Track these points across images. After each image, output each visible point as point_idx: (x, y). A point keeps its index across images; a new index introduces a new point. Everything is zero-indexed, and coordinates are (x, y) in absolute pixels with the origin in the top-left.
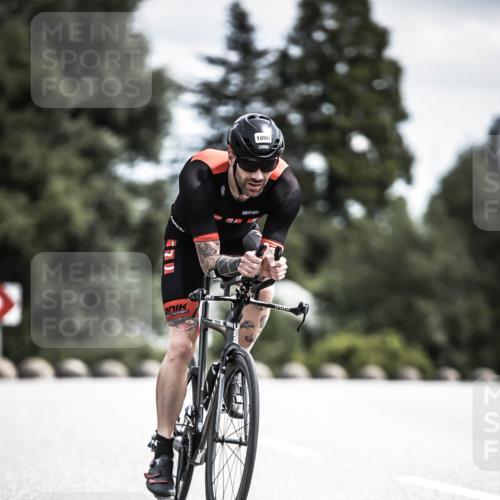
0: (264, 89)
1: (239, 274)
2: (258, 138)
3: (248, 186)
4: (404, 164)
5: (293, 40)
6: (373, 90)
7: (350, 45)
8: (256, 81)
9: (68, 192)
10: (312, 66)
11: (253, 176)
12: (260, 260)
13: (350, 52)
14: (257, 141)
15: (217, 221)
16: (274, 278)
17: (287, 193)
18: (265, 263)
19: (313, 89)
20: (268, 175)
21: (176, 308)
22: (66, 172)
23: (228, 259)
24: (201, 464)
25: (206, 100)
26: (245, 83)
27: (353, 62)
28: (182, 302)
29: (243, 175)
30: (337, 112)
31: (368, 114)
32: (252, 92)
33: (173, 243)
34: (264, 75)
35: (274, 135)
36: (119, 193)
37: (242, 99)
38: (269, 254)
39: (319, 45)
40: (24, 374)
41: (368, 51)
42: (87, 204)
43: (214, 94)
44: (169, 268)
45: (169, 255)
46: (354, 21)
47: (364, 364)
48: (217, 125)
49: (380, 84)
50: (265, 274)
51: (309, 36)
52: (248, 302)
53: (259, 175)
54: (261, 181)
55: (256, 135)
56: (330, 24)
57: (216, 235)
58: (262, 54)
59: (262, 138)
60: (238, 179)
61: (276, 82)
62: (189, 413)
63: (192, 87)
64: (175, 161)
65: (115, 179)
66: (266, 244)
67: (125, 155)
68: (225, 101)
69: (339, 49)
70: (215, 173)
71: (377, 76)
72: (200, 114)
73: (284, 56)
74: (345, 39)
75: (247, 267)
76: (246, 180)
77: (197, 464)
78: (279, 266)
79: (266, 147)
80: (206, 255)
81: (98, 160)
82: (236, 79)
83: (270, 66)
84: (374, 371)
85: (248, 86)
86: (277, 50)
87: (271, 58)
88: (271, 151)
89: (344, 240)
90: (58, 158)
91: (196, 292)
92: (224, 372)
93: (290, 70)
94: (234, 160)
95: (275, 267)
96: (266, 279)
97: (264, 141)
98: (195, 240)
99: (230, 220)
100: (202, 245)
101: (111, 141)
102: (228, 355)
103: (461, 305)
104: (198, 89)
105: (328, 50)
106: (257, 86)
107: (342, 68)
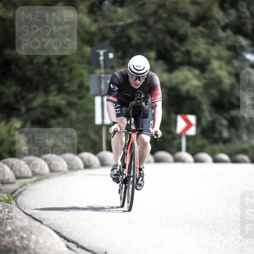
40: (197, 161)
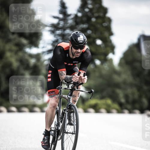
0: (70, 26)
1: (72, 81)
2: (79, 39)
3: (76, 54)
4: (112, 48)
5: (79, 11)
6: (103, 26)
7: (96, 12)
8: (68, 23)
9: (11, 56)
10: (85, 19)
11: (77, 51)
12: (79, 77)
13: (96, 15)
14: (79, 40)
15: (65, 65)
16: (83, 82)
17: (87, 56)
18: (80, 78)
19: (85, 26)
20: (82, 51)
21: (52, 92)
22: (11, 50)
23: (69, 76)
24: (60, 140)
25: (53, 29)
26: (64, 24)
27: (97, 18)
28: (54, 90)
29: (74, 50)
30: (92, 33)
31: (101, 33)
32: (66, 27)
33: (51, 72)
34: (70, 21)
35: (84, 38)
36: (27, 57)
37: (64, 29)
38: (82, 75)
39: (87, 13)
41: (101, 14)
42: (17, 60)
43: (55, 27)
44: (49, 80)
45: (49, 75)
46: (97, 6)
47: (100, 108)
48: (56, 37)
49: (105, 24)
50: (80, 81)
51: (84, 10)
52: (75, 90)
53: (79, 51)
54: (80, 52)
55: (78, 38)
56: (90, 6)
57: (65, 69)
58: (70, 15)
59: (80, 39)
60: (72, 52)
61: (74, 24)
62: (56, 124)
63: (49, 25)
64: (43, 47)
65: (25, 53)
66: (81, 72)
67: (28, 45)
68: (58, 29)
69: (93, 14)
70: (65, 50)
71: (104, 22)
72: (51, 33)
73: (76, 16)
74: (94, 11)
75: (75, 79)
76: (75, 52)
77: (58, 140)
78: (85, 79)
79: (82, 42)
80: (62, 75)
81: (20, 47)
82: (62, 23)
83: (72, 19)
84: (103, 110)
85: (65, 25)
86: (74, 14)
87: (72, 17)
88: (83, 43)
89: (94, 71)
90: (8, 46)
91: (59, 87)
92: (67, 111)
93: (78, 20)
94: (71, 46)
95: (84, 79)
96: (81, 82)
97: (81, 40)
98: (58, 71)
99: (69, 64)
100: (61, 72)
101: (24, 41)
102: (69, 106)
103: (129, 91)
104: (50, 26)
105: (89, 14)
106: (68, 25)
107: (93, 20)
